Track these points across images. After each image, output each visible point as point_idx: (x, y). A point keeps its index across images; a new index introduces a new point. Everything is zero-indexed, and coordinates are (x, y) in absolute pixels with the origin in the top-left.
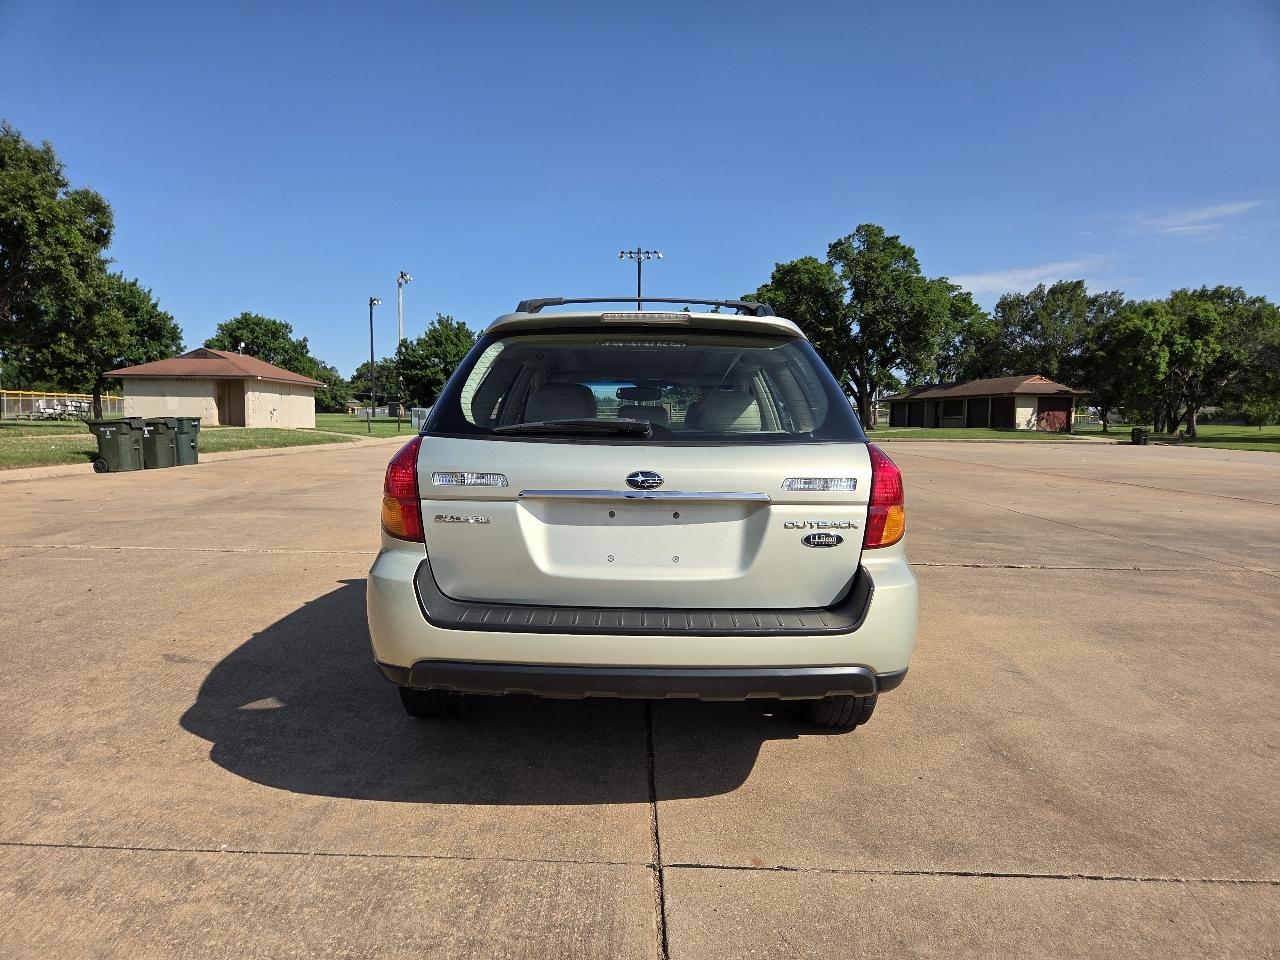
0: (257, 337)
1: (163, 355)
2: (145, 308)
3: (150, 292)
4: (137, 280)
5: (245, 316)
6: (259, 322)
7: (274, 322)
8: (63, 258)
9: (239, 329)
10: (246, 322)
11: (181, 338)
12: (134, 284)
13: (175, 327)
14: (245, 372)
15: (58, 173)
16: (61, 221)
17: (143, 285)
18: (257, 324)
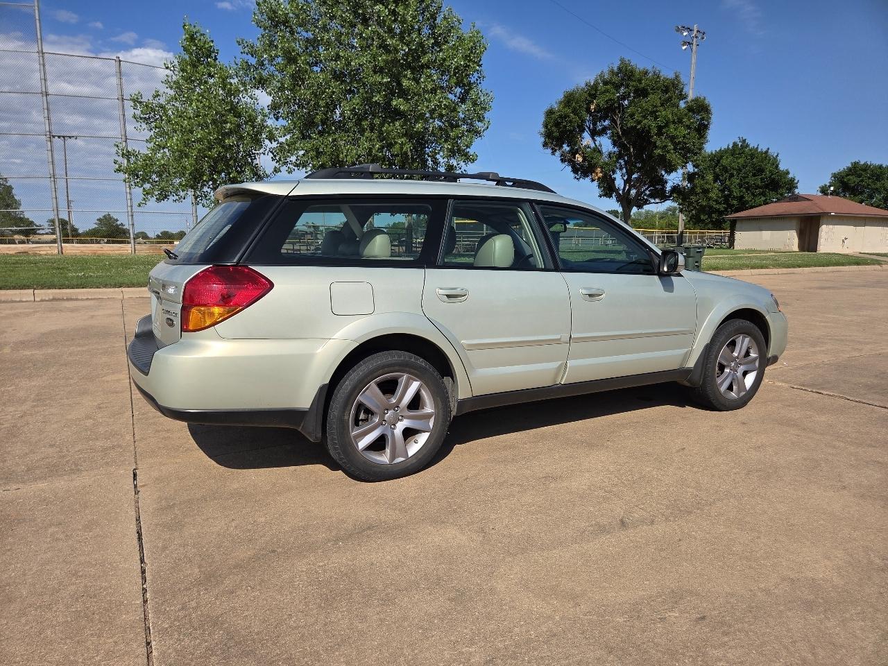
0: (862, 181)
1: (766, 203)
2: (769, 167)
3: (777, 156)
4: (768, 149)
5: (855, 165)
6: (866, 168)
7: (881, 167)
8: (666, 146)
9: (848, 175)
10: (856, 169)
11: (796, 187)
12: (767, 152)
13: (792, 180)
14: (822, 209)
15: (681, 91)
16: (674, 122)
17: (773, 152)
18: (865, 170)
